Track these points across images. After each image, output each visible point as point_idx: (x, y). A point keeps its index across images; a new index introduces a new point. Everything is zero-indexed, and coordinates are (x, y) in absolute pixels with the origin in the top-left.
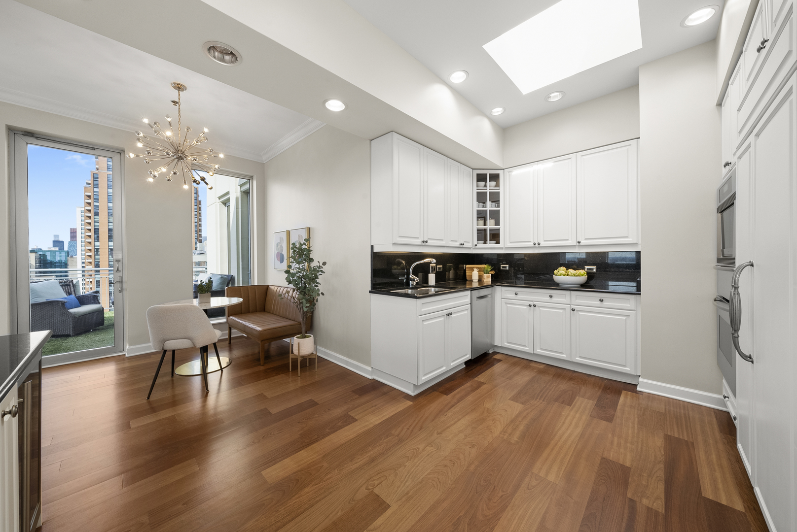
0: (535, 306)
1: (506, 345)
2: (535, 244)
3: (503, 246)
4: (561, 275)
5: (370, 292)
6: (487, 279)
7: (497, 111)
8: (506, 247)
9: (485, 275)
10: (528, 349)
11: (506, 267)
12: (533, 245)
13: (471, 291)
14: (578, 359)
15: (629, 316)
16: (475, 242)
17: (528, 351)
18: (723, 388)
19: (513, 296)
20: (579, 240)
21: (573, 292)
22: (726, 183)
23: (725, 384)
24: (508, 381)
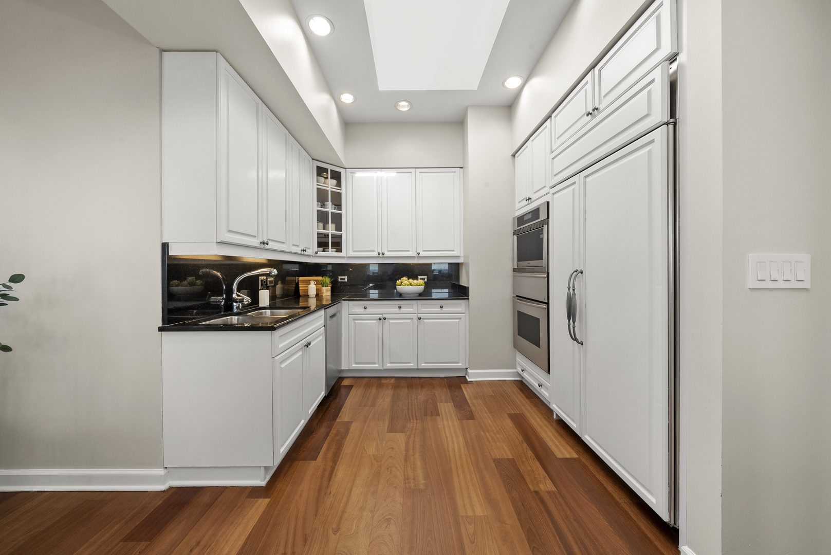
0: (385, 319)
1: (354, 366)
2: (379, 254)
3: (345, 255)
4: (405, 285)
5: (160, 329)
6: (327, 292)
7: (347, 98)
8: (348, 256)
9: (324, 289)
10: (377, 365)
11: (344, 279)
12: (377, 255)
13: (325, 309)
14: (424, 365)
15: (461, 318)
16: (316, 249)
17: (377, 368)
18: (517, 365)
19: (362, 310)
20: (419, 252)
21: (419, 302)
22: (529, 213)
23: (521, 360)
24: (373, 410)
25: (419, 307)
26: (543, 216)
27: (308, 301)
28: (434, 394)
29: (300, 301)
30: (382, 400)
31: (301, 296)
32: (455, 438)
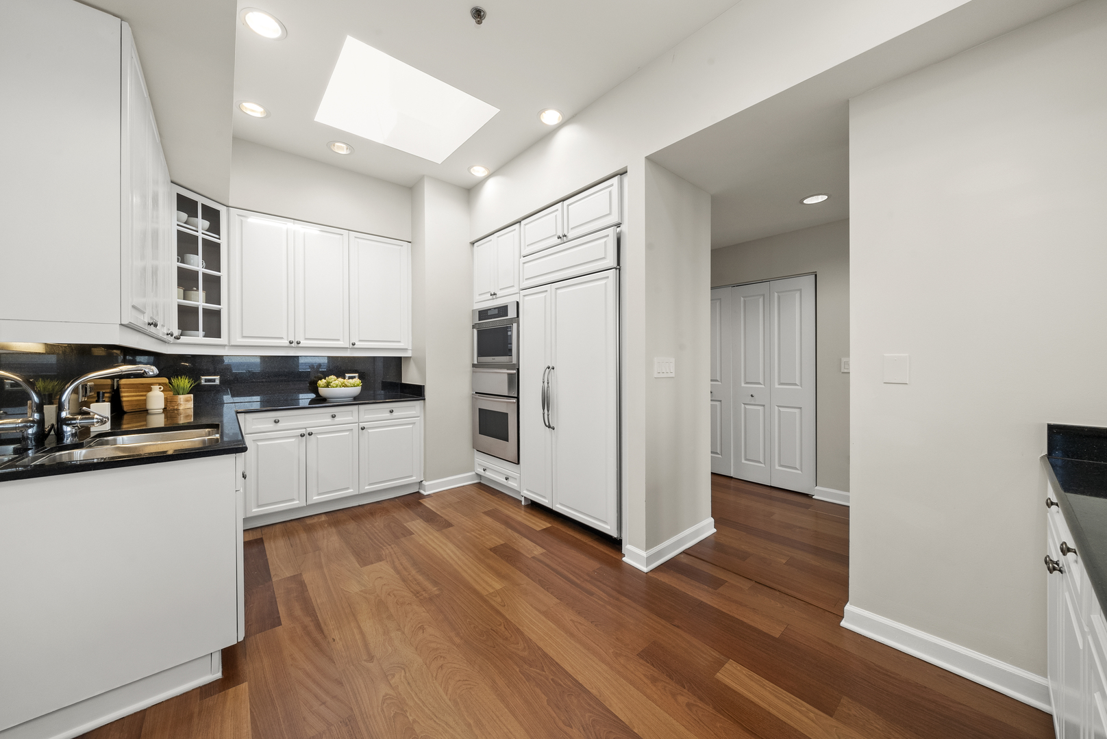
0: (310, 434)
2: (291, 343)
3: (226, 343)
6: (186, 404)
7: (252, 109)
8: (232, 343)
9: (180, 397)
10: (298, 502)
11: (213, 380)
14: (368, 488)
15: (415, 423)
16: (175, 330)
17: (297, 506)
18: (476, 465)
19: (271, 426)
20: (353, 342)
21: (361, 407)
22: (495, 308)
23: (481, 460)
24: (322, 554)
25: (362, 413)
26: (512, 314)
27: (146, 421)
28: (393, 516)
29: (124, 421)
30: (326, 540)
31: (125, 413)
32: (443, 546)
